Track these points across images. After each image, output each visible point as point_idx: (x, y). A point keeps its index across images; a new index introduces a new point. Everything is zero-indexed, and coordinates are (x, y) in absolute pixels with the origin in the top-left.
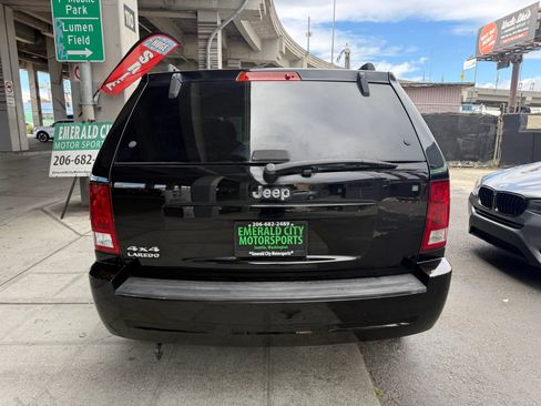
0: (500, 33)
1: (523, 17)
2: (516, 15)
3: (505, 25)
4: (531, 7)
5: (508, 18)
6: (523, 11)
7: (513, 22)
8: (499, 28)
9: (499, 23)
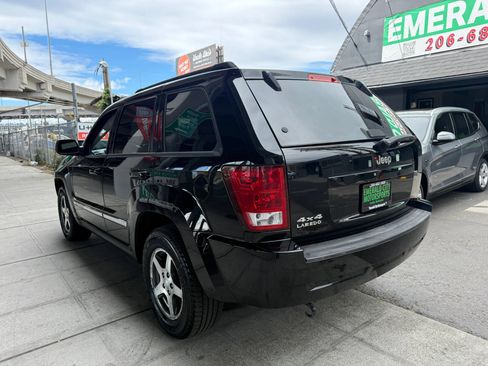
0: (191, 63)
1: (206, 54)
2: (202, 51)
3: (195, 58)
4: (210, 47)
5: (197, 53)
6: (206, 49)
7: (200, 56)
8: (191, 61)
9: (190, 55)
